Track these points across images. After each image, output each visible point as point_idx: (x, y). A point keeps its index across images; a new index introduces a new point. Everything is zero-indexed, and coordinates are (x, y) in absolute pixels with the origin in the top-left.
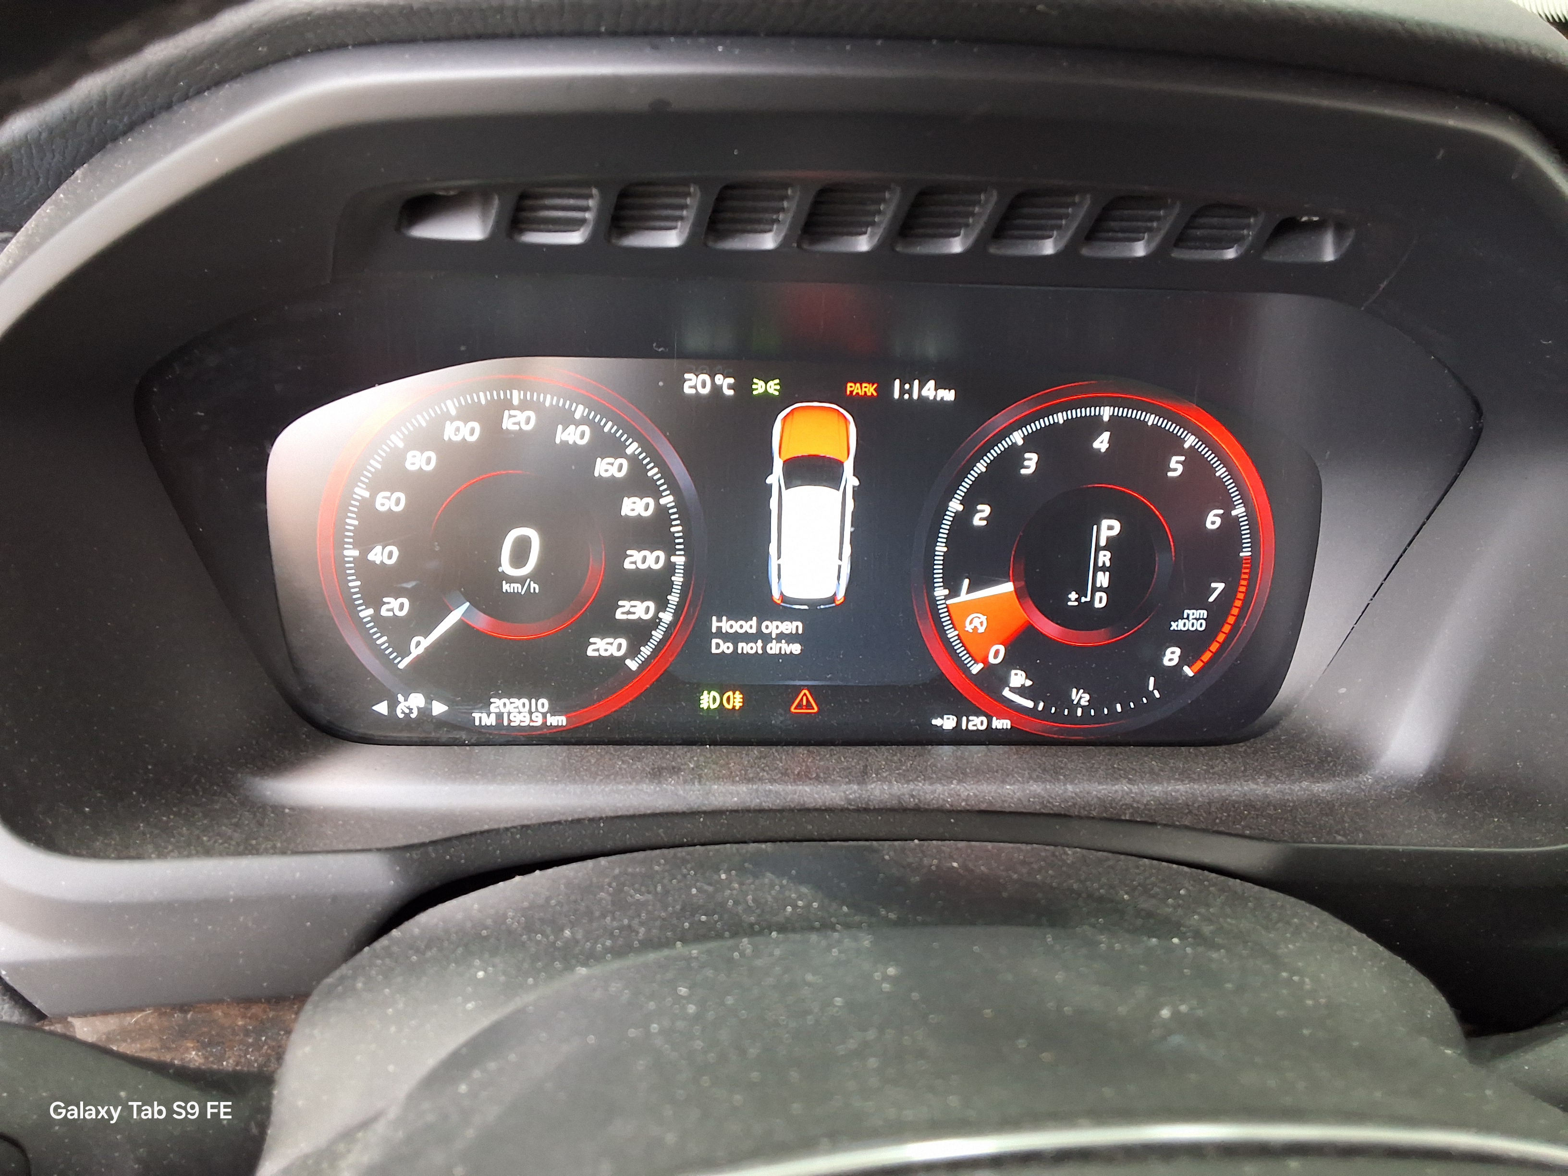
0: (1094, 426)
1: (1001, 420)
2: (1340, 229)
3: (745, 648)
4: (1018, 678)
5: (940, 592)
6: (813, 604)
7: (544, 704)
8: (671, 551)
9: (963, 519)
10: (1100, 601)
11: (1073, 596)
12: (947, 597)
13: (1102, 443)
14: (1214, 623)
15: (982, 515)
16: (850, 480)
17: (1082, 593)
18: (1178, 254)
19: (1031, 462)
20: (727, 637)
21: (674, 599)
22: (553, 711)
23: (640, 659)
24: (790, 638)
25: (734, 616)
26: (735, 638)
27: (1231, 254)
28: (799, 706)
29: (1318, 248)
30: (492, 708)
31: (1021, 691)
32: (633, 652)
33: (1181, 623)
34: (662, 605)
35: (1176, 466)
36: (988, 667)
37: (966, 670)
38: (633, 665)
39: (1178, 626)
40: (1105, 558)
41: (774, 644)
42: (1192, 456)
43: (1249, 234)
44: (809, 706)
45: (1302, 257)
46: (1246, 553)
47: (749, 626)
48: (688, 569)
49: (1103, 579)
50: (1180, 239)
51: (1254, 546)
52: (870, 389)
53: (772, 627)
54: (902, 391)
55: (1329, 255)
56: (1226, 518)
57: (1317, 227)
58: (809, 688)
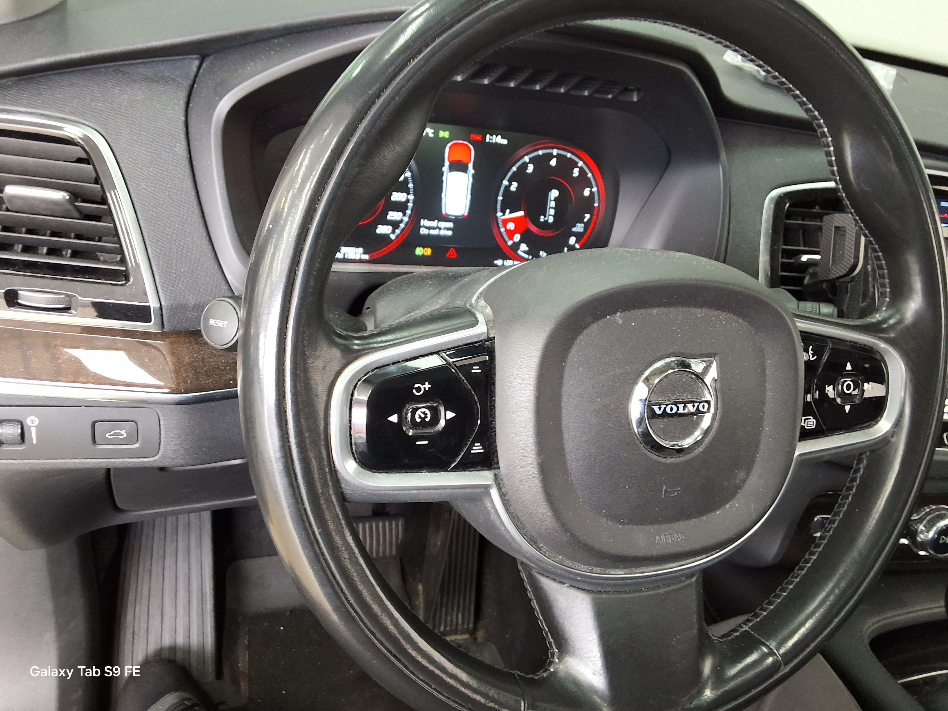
0: (551, 156)
1: (521, 152)
2: (639, 90)
3: (433, 232)
4: (524, 247)
5: (499, 214)
6: (456, 217)
7: (361, 250)
8: (408, 194)
9: (508, 188)
10: (551, 220)
11: (542, 217)
12: (501, 216)
13: (553, 162)
14: (586, 228)
15: (514, 186)
16: (471, 171)
17: (545, 216)
18: (596, 95)
19: (530, 169)
20: (426, 228)
21: (408, 212)
22: (365, 253)
23: (396, 234)
24: (448, 229)
25: (429, 220)
26: (429, 228)
27: (610, 96)
28: (450, 254)
29: (632, 97)
30: (341, 251)
31: (525, 252)
32: (393, 232)
33: (575, 228)
34: (404, 214)
35: (576, 172)
36: (514, 243)
37: (506, 243)
38: (393, 237)
39: (574, 230)
40: (553, 204)
41: (442, 230)
42: (581, 169)
43: (616, 91)
44: (453, 255)
45: (628, 99)
46: (596, 205)
47: (434, 224)
48: (414, 202)
49: (552, 212)
50: (598, 91)
51: (599, 203)
52: (479, 138)
53: (442, 224)
54: (490, 139)
55: (635, 99)
56: (591, 191)
57: (632, 90)
58: (455, 248)
